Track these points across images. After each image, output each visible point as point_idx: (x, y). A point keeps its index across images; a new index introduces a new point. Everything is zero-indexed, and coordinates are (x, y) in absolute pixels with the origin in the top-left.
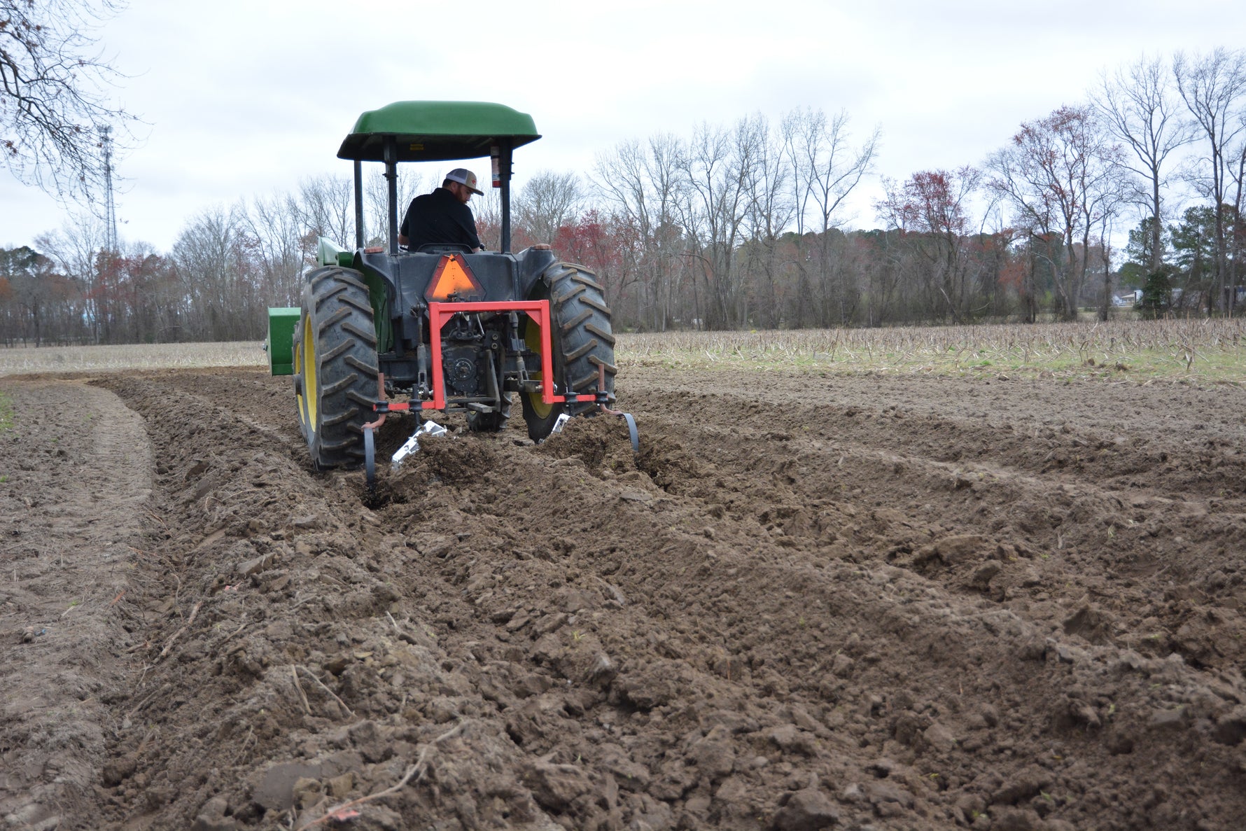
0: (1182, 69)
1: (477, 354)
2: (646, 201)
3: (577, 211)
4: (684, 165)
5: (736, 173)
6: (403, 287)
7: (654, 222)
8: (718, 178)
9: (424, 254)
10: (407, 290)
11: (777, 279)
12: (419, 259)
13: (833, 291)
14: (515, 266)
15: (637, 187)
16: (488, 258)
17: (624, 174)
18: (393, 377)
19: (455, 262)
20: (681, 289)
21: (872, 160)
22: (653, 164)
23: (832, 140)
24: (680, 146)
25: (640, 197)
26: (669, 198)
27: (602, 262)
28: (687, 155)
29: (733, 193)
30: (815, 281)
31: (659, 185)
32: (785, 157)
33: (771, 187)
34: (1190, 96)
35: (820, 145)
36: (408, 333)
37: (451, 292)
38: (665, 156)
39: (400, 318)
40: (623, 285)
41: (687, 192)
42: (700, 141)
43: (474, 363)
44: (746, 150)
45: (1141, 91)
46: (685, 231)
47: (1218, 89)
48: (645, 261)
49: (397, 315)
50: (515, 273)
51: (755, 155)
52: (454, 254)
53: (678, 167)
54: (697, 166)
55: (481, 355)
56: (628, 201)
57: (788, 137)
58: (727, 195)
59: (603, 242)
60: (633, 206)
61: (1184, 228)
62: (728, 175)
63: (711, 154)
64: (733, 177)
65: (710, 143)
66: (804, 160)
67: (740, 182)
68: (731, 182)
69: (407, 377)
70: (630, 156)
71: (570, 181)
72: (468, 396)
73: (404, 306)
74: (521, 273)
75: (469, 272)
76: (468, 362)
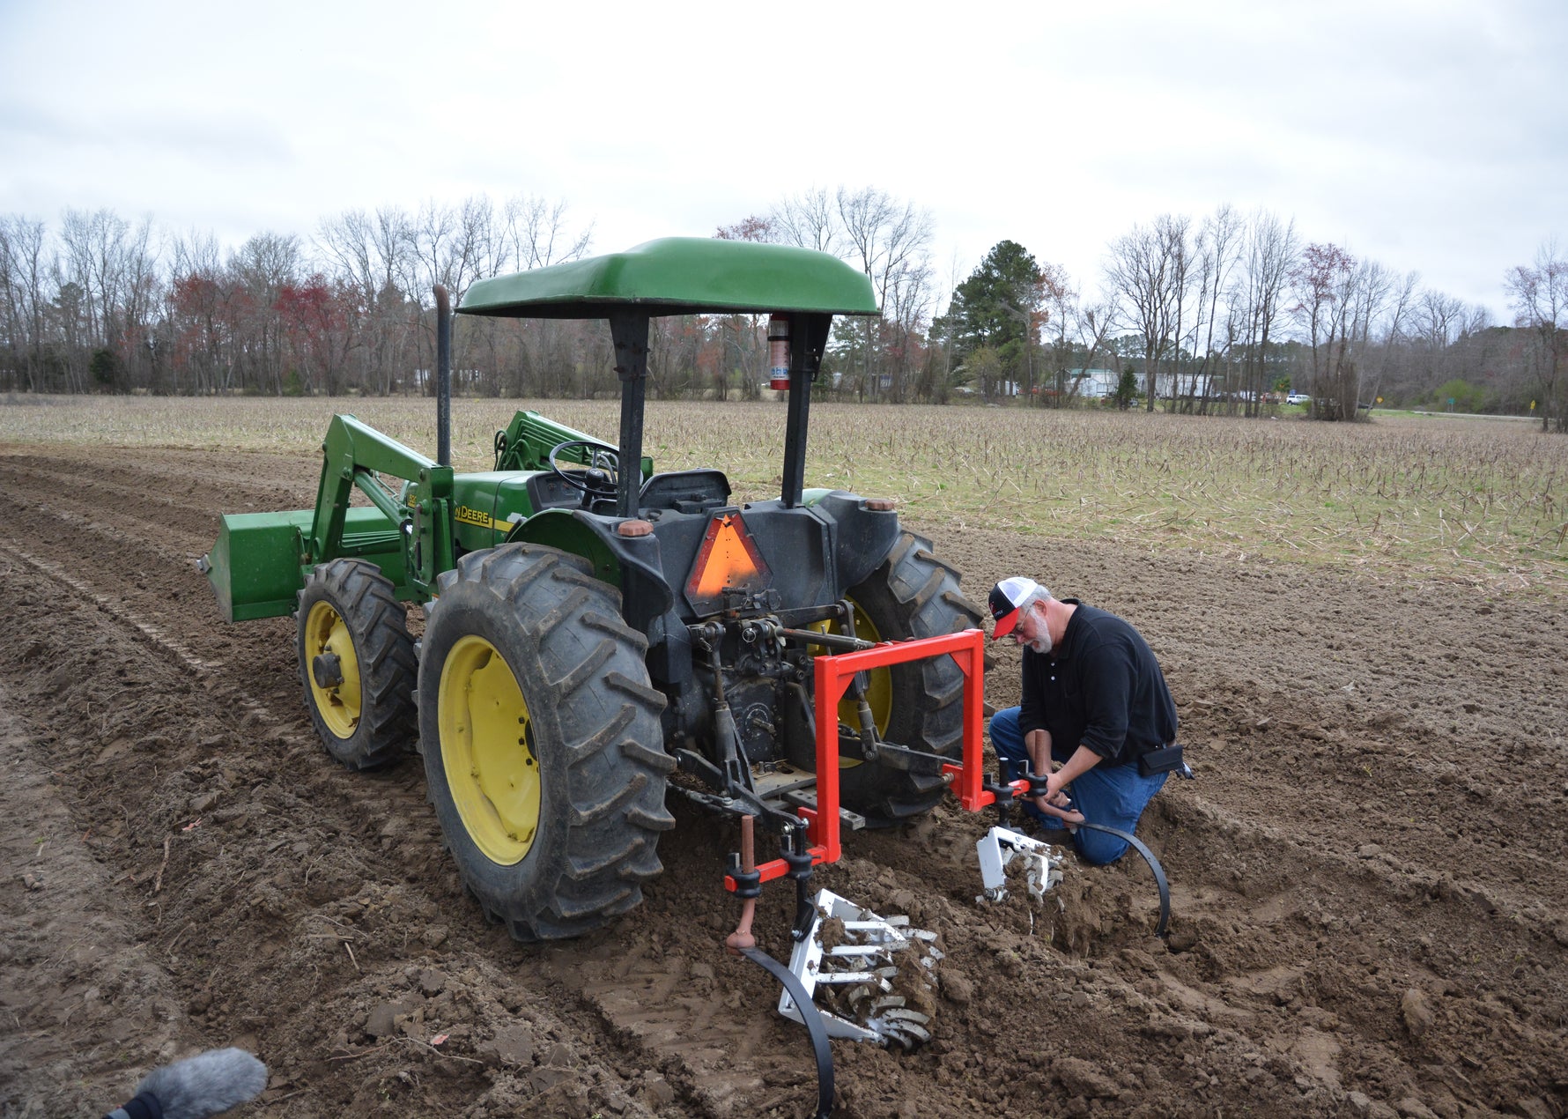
0: (843, 198)
1: (777, 692)
2: (371, 269)
3: (301, 276)
4: (410, 236)
5: (460, 248)
7: (378, 287)
8: (443, 254)
11: (499, 349)
12: (675, 525)
13: (550, 363)
14: (823, 532)
15: (362, 253)
17: (349, 240)
19: (731, 527)
20: (405, 355)
21: (588, 247)
22: (379, 233)
23: (552, 225)
24: (407, 218)
25: (364, 264)
26: (393, 267)
27: (327, 326)
28: (412, 228)
29: (458, 268)
30: (533, 352)
31: (385, 254)
32: (508, 237)
33: (494, 264)
34: (849, 220)
35: (540, 229)
36: (677, 671)
37: (726, 585)
38: (391, 226)
39: (663, 645)
40: (346, 348)
41: (413, 264)
42: (426, 215)
43: (772, 708)
44: (471, 227)
45: (813, 211)
46: (407, 299)
47: (869, 216)
48: (369, 327)
51: (479, 233)
53: (404, 238)
54: (422, 238)
55: (780, 692)
56: (352, 265)
57: (511, 219)
58: (452, 269)
59: (326, 305)
60: (357, 272)
61: (843, 323)
62: (454, 251)
63: (437, 229)
64: (458, 252)
65: (436, 218)
66: (525, 240)
67: (465, 256)
68: (456, 257)
70: (356, 224)
71: (292, 245)
72: (766, 770)
73: (668, 626)
74: (838, 545)
75: (751, 544)
76: (764, 708)
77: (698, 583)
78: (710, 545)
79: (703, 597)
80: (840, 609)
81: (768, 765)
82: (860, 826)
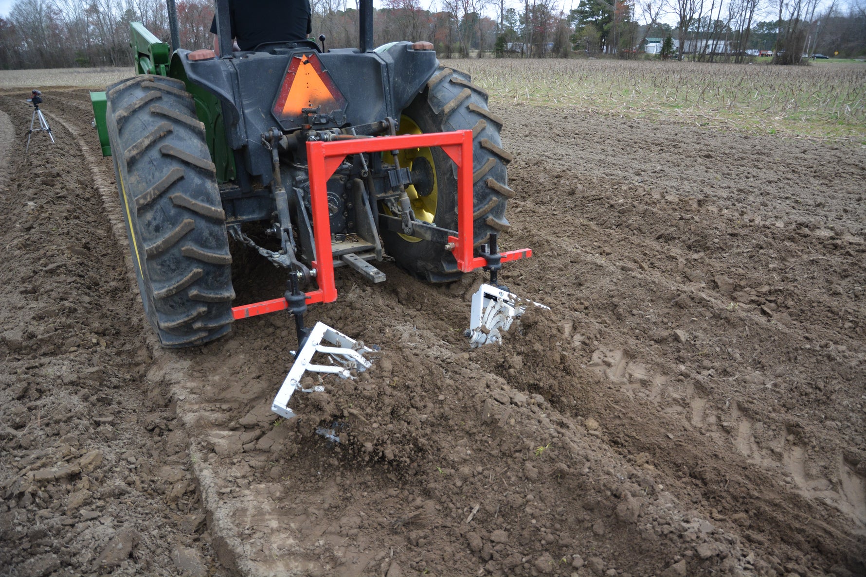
1: (345, 185)
6: (244, 103)
9: (265, 55)
10: (250, 105)
12: (261, 62)
14: (385, 70)
16: (347, 59)
18: (240, 218)
19: (309, 65)
36: (258, 166)
37: (307, 107)
39: (245, 147)
43: (341, 196)
49: (241, 144)
50: (385, 79)
52: (307, 54)
55: (349, 185)
69: (255, 216)
72: (337, 239)
73: (249, 132)
74: (394, 79)
75: (327, 77)
76: (334, 196)
77: (283, 105)
78: (292, 76)
79: (288, 116)
80: (385, 123)
81: (338, 236)
82: (381, 280)
